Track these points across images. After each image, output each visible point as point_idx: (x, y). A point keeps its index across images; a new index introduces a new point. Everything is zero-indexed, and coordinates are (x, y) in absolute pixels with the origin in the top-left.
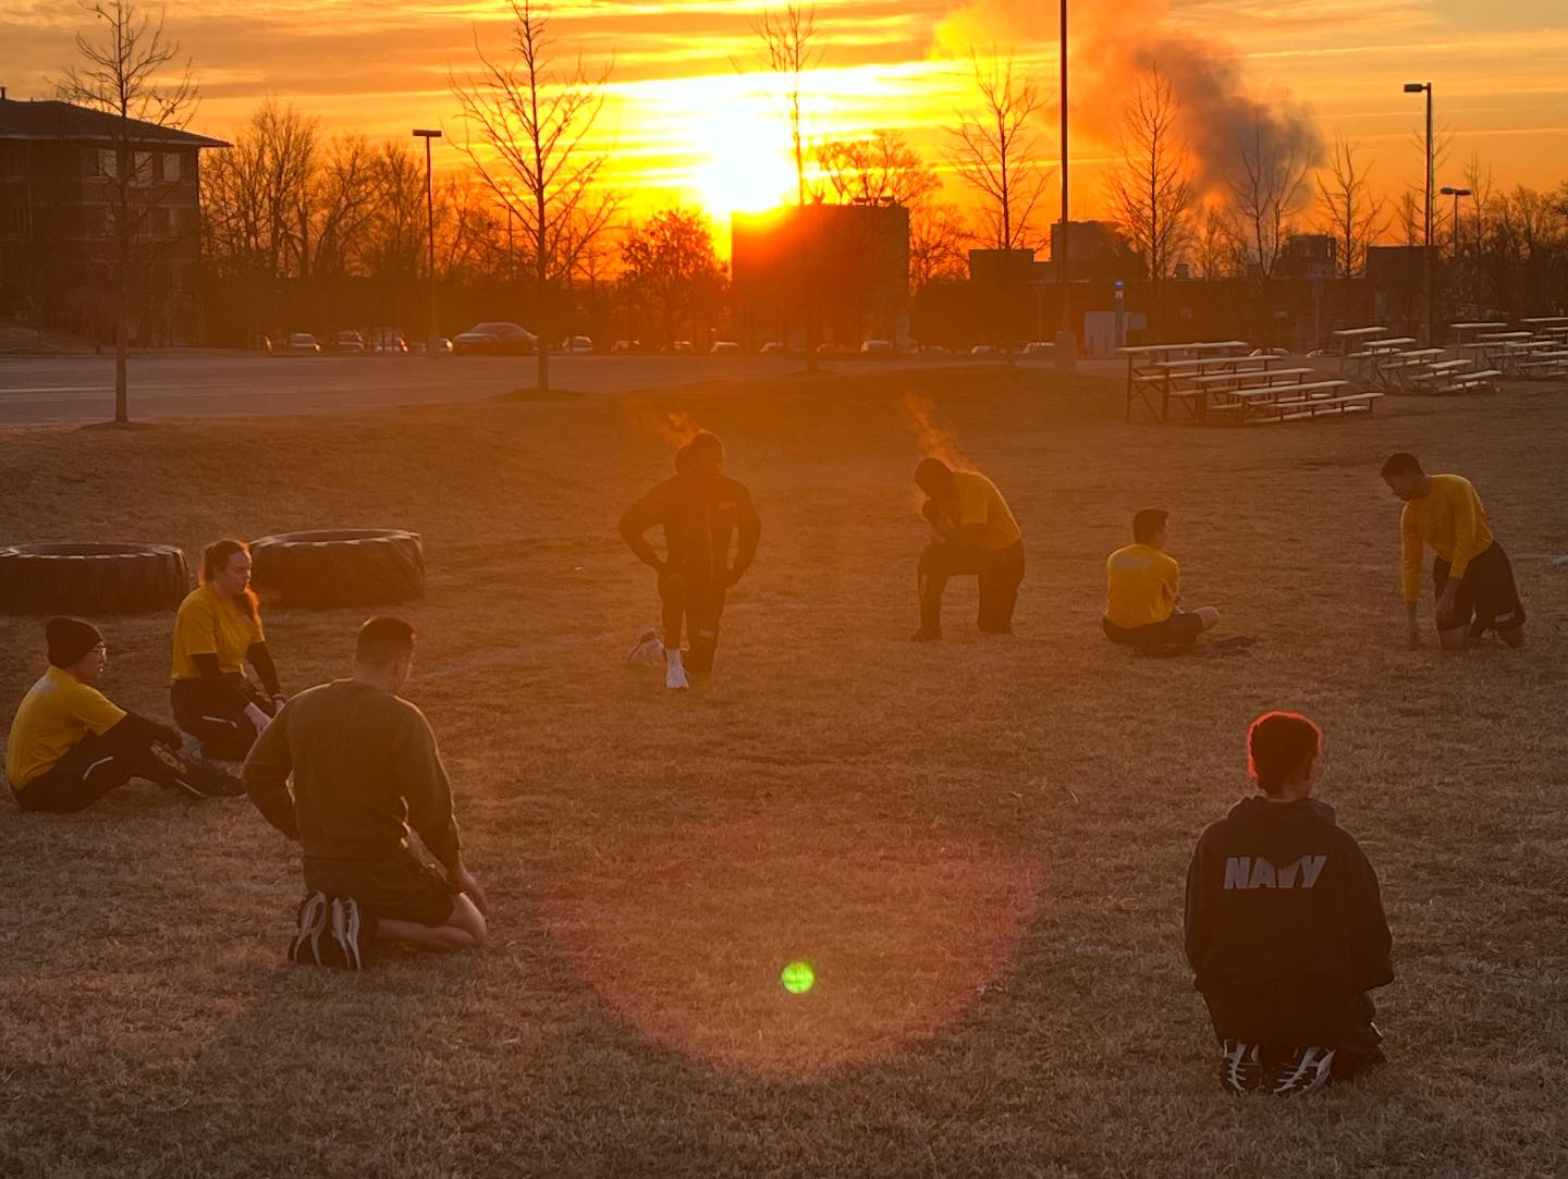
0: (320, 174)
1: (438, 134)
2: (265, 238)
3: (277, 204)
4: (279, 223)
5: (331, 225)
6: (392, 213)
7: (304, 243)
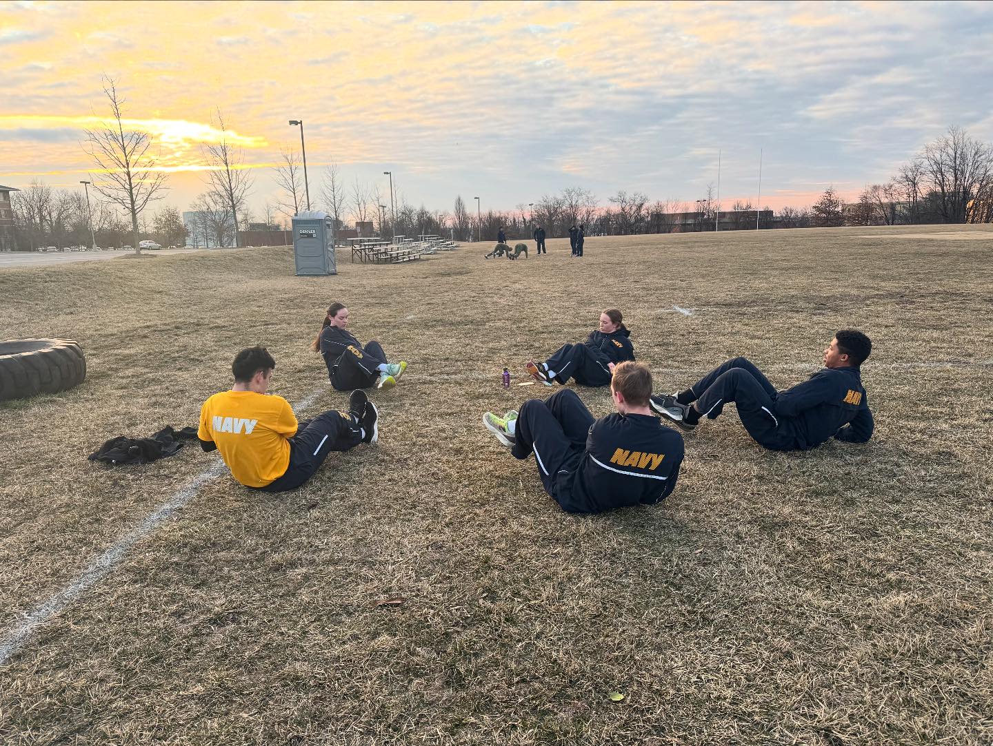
0: (53, 201)
1: (89, 183)
2: (38, 220)
3: (40, 210)
4: (41, 215)
5: (59, 215)
6: (78, 212)
7: (51, 221)
